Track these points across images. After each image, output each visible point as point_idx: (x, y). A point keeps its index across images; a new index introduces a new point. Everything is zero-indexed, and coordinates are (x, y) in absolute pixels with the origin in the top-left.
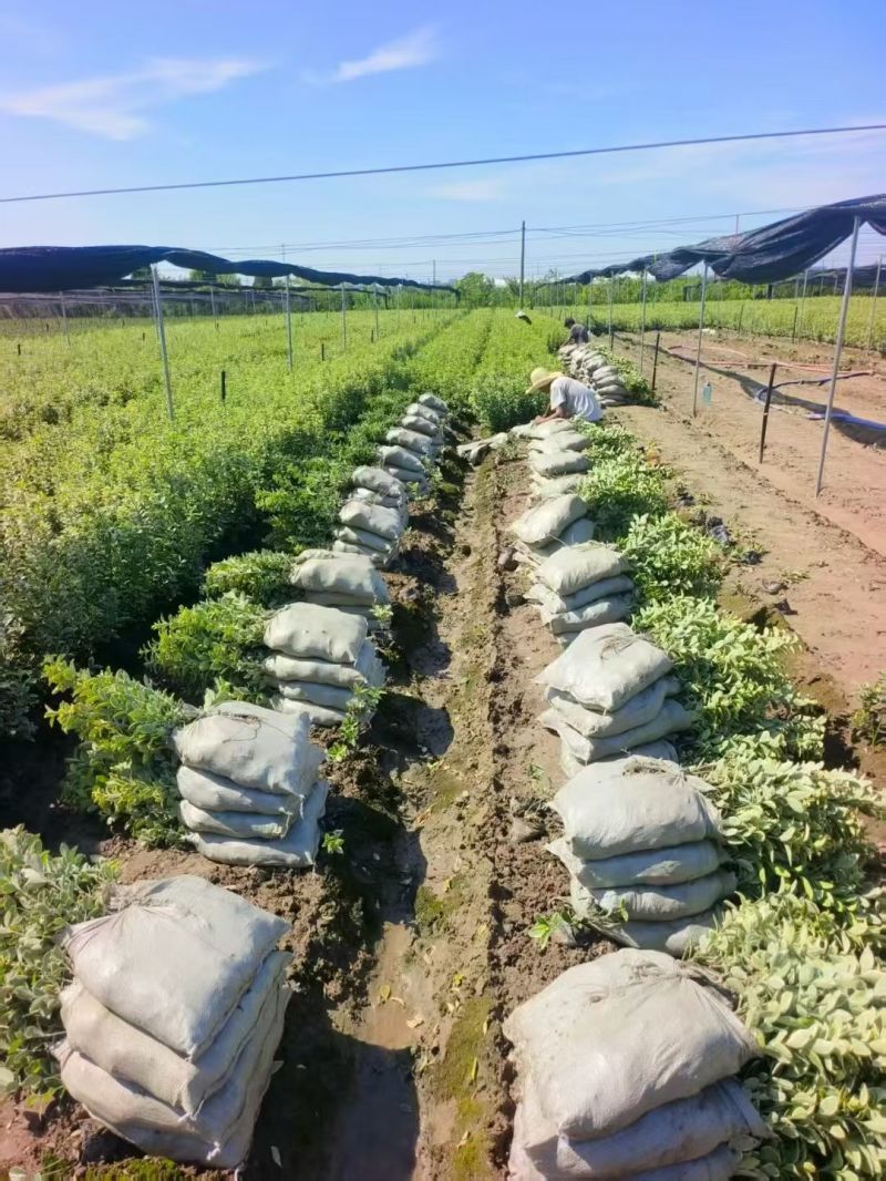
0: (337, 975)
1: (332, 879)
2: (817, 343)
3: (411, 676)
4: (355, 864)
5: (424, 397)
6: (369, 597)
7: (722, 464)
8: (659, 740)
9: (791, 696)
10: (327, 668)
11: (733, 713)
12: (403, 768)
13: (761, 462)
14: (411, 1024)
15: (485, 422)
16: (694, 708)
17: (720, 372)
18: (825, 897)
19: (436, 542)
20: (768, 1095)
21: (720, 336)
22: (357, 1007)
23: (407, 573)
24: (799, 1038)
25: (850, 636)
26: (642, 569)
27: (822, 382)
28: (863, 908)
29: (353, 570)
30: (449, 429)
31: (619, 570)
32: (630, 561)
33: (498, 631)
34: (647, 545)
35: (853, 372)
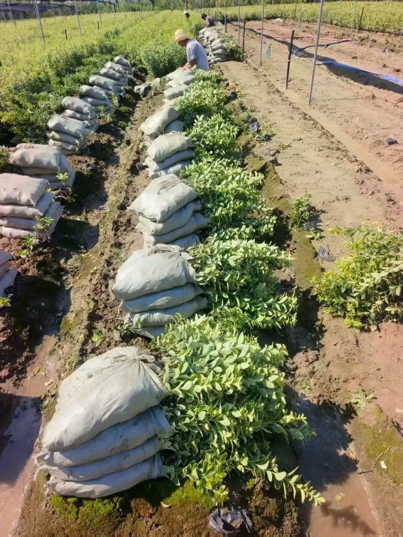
0: (7, 366)
1: (10, 319)
2: (330, 25)
3: (82, 210)
4: (29, 309)
5: (116, 59)
6: (55, 169)
7: (267, 89)
8: (192, 233)
9: (260, 207)
10: (19, 209)
11: (229, 218)
12: (68, 257)
13: (287, 88)
14: (46, 384)
15: (150, 72)
16: (208, 217)
17: (279, 41)
18: (246, 305)
19: (112, 139)
20: (173, 413)
21: (284, 22)
22: (19, 379)
23: (90, 156)
24: (188, 386)
25: (303, 175)
26: (199, 145)
27: (328, 45)
28: (264, 308)
29: (43, 154)
30: (132, 77)
31: (186, 147)
32: (193, 141)
33: (130, 183)
34: (202, 132)
35: (343, 40)
